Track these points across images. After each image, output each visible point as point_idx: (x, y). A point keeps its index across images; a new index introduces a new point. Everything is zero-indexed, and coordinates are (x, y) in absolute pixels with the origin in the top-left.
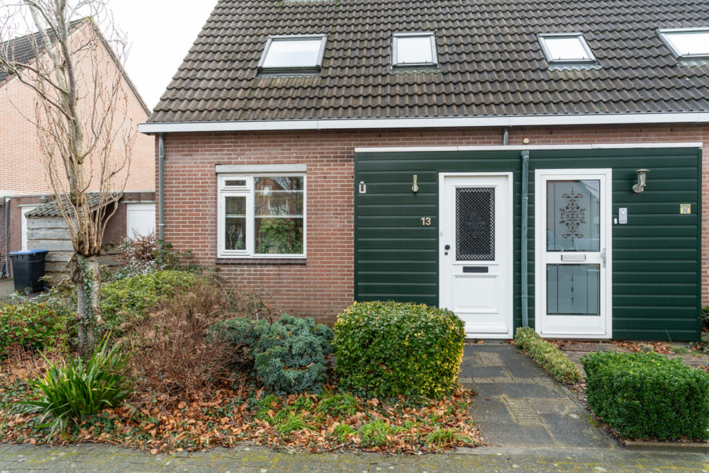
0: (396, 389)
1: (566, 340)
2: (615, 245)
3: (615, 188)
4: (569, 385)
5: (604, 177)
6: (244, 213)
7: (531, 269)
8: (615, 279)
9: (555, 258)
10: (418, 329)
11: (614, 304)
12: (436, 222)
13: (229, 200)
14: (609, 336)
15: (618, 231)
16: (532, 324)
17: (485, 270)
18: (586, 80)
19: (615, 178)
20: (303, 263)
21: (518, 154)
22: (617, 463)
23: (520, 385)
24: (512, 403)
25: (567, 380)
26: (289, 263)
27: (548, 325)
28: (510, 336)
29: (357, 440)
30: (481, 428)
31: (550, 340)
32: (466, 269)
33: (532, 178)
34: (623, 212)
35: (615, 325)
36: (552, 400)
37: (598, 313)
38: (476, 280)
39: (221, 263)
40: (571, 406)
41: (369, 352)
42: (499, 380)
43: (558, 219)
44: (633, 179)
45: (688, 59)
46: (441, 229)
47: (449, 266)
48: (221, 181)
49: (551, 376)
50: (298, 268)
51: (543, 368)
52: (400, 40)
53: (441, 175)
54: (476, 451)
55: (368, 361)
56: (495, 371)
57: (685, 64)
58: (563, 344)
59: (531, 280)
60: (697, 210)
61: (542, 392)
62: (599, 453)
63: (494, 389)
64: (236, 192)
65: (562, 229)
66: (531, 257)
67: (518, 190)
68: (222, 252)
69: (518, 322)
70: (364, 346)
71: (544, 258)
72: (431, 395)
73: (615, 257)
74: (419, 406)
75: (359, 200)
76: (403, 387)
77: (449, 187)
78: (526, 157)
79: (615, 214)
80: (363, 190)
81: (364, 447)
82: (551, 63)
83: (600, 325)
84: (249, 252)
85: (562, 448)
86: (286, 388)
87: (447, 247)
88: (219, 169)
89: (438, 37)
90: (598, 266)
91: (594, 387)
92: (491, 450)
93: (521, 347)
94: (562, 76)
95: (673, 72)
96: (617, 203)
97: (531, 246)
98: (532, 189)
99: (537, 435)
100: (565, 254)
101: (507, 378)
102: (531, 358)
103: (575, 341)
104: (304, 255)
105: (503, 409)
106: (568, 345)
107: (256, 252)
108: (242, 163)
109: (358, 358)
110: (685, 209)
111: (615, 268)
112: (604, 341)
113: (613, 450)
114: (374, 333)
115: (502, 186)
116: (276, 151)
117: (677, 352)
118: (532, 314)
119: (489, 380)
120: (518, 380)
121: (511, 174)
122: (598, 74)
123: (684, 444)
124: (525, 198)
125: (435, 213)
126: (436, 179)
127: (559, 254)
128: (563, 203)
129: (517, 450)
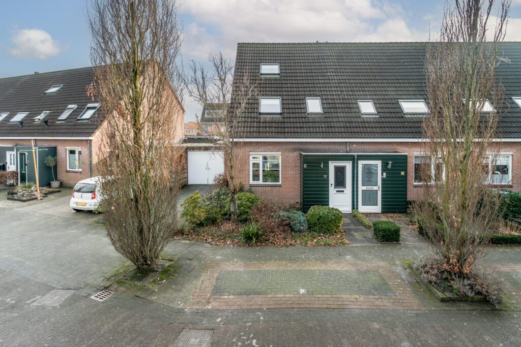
0: (327, 231)
1: (367, 213)
2: (382, 184)
3: (382, 166)
4: (369, 229)
5: (379, 163)
6: (259, 168)
7: (357, 191)
8: (382, 194)
9: (364, 188)
10: (332, 216)
11: (382, 199)
12: (328, 177)
13: (254, 164)
14: (380, 212)
15: (383, 180)
16: (357, 209)
17: (343, 191)
18: (374, 122)
19: (382, 163)
20: (280, 186)
21: (353, 156)
22: (380, 247)
23: (356, 229)
24: (355, 234)
25: (368, 227)
26: (275, 186)
27: (363, 209)
28: (351, 212)
29: (322, 243)
30: (349, 240)
31: (363, 213)
32: (337, 191)
33: (357, 163)
34: (385, 174)
35: (382, 208)
36: (365, 233)
37: (377, 205)
38: (340, 195)
39: (251, 186)
40: (370, 234)
41: (320, 221)
42: (350, 227)
43: (365, 176)
44: (387, 164)
45: (407, 114)
46: (330, 179)
47: (332, 190)
48: (251, 157)
49: (364, 226)
50: (278, 188)
51: (362, 223)
52: (308, 100)
53: (330, 162)
54: (350, 245)
55: (319, 224)
56: (348, 224)
57: (406, 116)
58: (367, 215)
59: (357, 195)
60: (406, 173)
61: (362, 231)
62: (376, 245)
63: (350, 230)
64: (256, 161)
65: (367, 179)
66: (357, 188)
67: (353, 167)
68: (252, 182)
69: (353, 208)
70: (318, 220)
71: (361, 188)
72: (335, 232)
73: (382, 188)
74: (333, 235)
75: (304, 169)
76: (329, 230)
77: (332, 165)
78: (356, 157)
79: (382, 175)
80: (305, 166)
81: (325, 245)
82: (362, 114)
83: (377, 209)
84: (261, 182)
85: (368, 244)
86: (300, 231)
87: (332, 184)
88: (250, 153)
89: (322, 99)
90: (377, 190)
91: (375, 230)
92: (353, 245)
93: (354, 216)
94: (366, 120)
95: (402, 120)
96: (383, 171)
97: (357, 184)
98: (357, 167)
99: (362, 242)
100: (367, 187)
101: (352, 227)
102: (358, 220)
103: (370, 214)
104: (280, 183)
105: (353, 235)
106: (368, 215)
107: (263, 182)
108: (259, 151)
109: (317, 223)
110: (403, 173)
111: (382, 191)
112: (379, 213)
113: (379, 244)
114: (321, 217)
115: (348, 165)
116: (271, 148)
117: (399, 217)
118: (357, 205)
119: (348, 227)
120: (355, 227)
121: (351, 162)
122: (378, 120)
123: (395, 242)
124: (356, 170)
125: (328, 174)
126: (328, 163)
127: (366, 187)
128: (367, 171)
129: (358, 245)
